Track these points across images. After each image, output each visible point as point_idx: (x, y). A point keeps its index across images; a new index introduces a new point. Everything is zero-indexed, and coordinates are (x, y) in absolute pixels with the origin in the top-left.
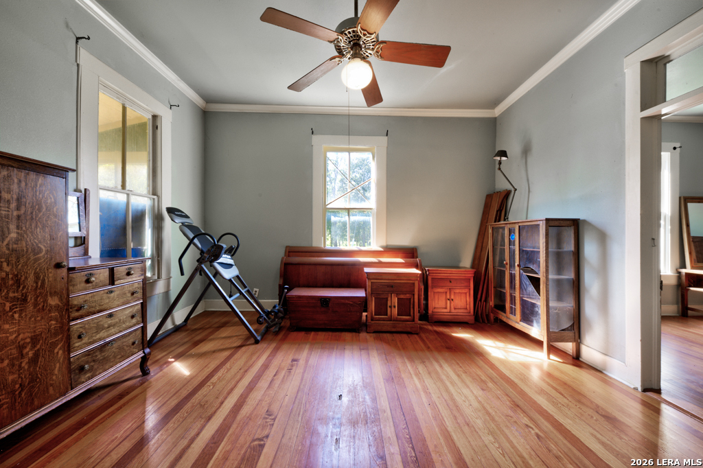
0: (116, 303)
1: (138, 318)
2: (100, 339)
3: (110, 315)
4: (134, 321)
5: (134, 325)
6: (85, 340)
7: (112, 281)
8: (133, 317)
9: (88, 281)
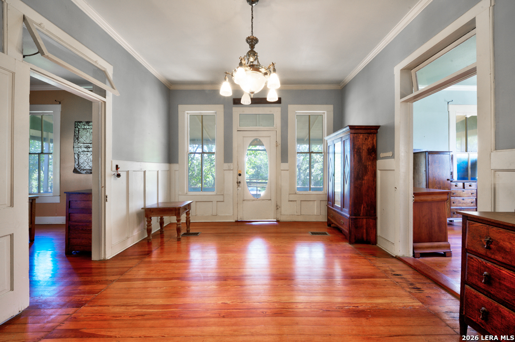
0: (465, 195)
1: (474, 204)
2: (460, 206)
3: (463, 199)
4: (472, 204)
5: (473, 206)
6: (455, 204)
7: (464, 188)
8: (472, 203)
9: (456, 186)
